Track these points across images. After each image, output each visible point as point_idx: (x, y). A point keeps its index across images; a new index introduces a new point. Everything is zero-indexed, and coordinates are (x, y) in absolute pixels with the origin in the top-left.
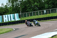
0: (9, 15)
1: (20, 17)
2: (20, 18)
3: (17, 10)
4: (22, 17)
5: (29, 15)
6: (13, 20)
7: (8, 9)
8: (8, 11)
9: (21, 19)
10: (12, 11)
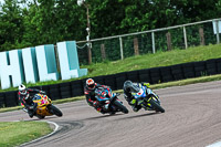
0: (27, 52)
1: (87, 58)
2: (88, 63)
3: (70, 23)
4: (96, 61)
5: (136, 47)
6: (47, 77)
7: (21, 19)
8: (23, 30)
9: (90, 71)
10: (44, 30)
